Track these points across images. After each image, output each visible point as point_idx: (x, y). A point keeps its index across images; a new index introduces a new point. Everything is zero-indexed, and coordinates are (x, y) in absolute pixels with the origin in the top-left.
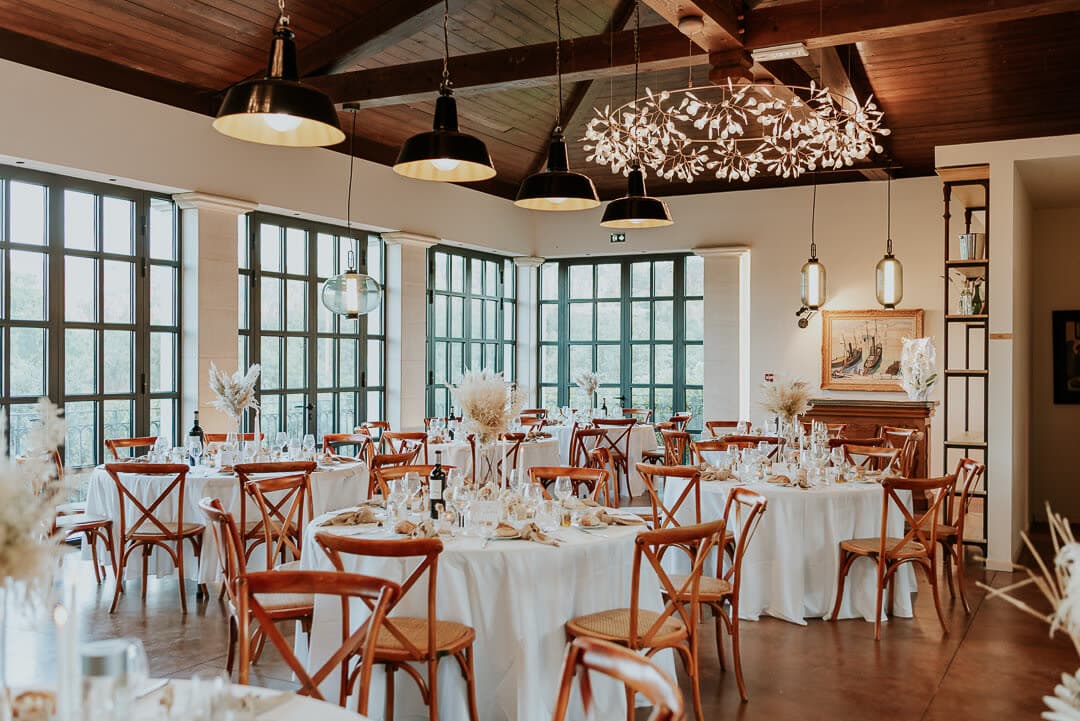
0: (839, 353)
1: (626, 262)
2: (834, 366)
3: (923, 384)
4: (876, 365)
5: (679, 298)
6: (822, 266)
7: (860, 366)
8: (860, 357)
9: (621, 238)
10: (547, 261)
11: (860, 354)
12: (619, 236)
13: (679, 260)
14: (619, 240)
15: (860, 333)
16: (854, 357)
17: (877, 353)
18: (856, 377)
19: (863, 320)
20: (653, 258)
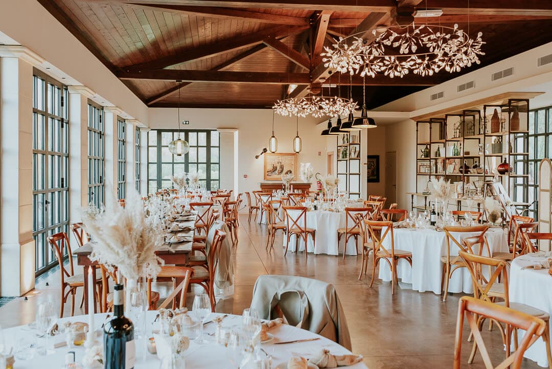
0: (270, 168)
1: (187, 132)
2: (268, 172)
3: (309, 178)
4: (282, 171)
5: (208, 147)
6: (276, 139)
7: (277, 172)
8: (276, 169)
9: (187, 123)
10: (152, 130)
11: (276, 168)
12: (186, 122)
13: (208, 133)
14: (186, 124)
15: (276, 161)
16: (275, 169)
17: (282, 167)
18: (275, 176)
19: (277, 156)
20: (198, 131)
